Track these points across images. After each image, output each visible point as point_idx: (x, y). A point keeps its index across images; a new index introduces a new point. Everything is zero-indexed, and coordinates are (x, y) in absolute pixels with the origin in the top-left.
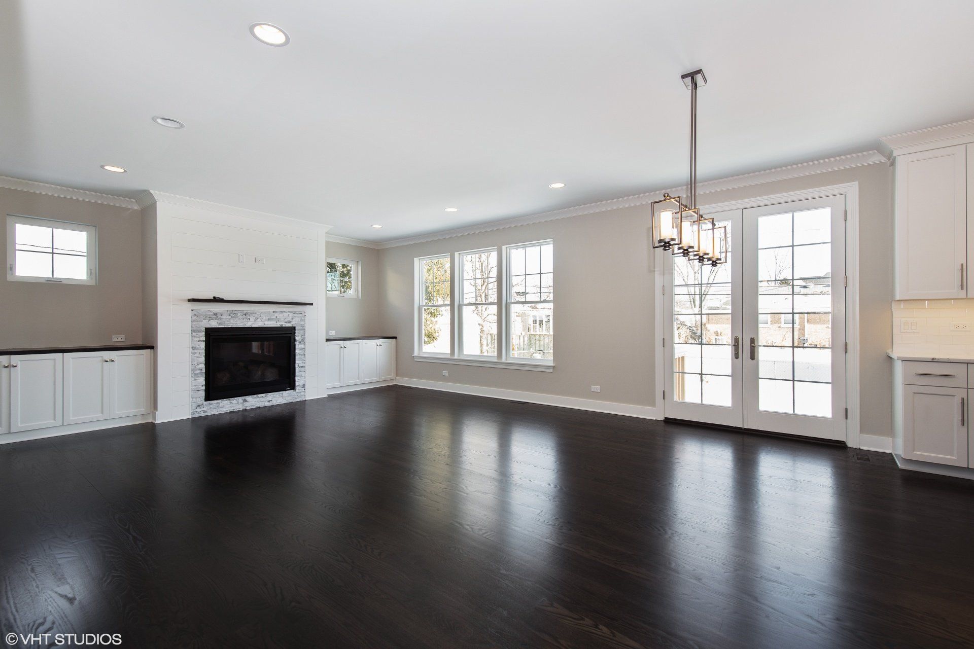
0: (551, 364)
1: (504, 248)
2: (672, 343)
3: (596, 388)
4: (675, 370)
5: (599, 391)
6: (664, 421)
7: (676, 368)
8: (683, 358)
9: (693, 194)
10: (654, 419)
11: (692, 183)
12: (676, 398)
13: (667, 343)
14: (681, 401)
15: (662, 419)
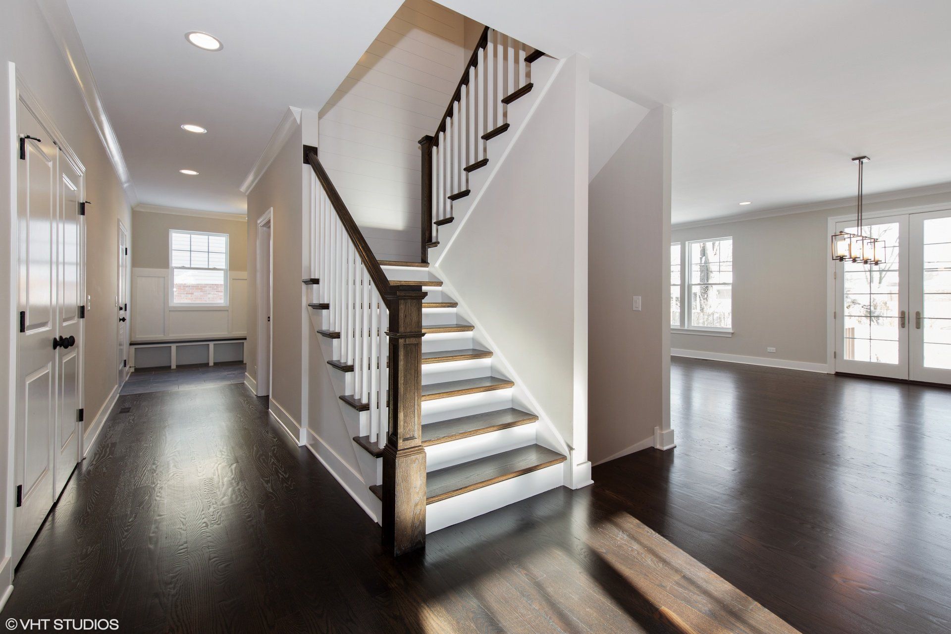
0: (731, 331)
1: (687, 243)
2: (843, 316)
3: (771, 349)
4: (845, 336)
5: (775, 351)
6: (835, 374)
7: (846, 334)
8: (853, 329)
9: (860, 204)
10: (826, 372)
11: (860, 197)
12: (846, 357)
13: (838, 316)
14: (851, 359)
15: (833, 373)
